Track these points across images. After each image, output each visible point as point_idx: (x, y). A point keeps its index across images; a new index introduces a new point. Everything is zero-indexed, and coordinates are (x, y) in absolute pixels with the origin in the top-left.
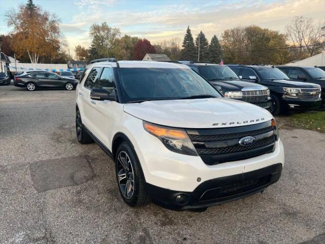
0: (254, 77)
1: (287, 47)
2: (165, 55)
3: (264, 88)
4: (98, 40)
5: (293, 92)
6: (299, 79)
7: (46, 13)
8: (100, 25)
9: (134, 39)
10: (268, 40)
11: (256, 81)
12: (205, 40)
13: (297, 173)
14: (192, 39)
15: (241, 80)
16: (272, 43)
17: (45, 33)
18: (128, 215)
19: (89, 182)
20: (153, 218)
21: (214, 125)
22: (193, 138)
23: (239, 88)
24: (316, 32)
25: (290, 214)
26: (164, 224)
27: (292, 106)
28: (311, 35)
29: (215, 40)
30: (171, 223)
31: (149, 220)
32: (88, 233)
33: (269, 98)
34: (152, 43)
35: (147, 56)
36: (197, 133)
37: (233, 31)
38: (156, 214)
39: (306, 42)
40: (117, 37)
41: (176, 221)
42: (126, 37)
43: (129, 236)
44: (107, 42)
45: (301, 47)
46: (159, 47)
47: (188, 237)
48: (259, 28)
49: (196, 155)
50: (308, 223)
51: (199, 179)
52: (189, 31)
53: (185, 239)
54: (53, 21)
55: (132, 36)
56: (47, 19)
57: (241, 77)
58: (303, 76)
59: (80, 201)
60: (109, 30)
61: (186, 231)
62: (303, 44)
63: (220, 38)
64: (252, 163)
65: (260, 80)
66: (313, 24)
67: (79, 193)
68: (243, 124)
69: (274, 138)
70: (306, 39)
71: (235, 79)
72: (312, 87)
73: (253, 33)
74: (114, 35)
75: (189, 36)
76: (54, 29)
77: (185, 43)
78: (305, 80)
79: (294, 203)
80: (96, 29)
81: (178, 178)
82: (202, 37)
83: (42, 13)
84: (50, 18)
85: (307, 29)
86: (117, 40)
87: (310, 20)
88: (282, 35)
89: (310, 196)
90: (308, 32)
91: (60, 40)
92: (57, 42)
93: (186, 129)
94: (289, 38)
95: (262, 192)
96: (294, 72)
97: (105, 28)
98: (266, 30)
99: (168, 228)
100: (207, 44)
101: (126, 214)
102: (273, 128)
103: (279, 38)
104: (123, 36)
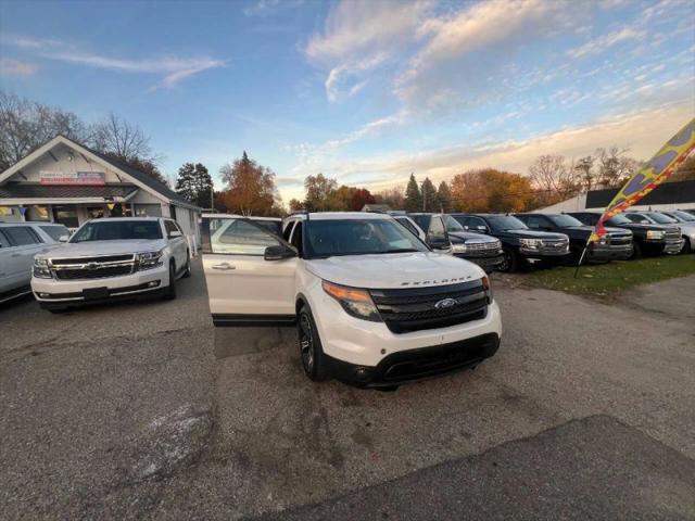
0: (484, 228)
1: (532, 191)
2: (386, 206)
3: (493, 240)
4: (313, 193)
5: (532, 244)
6: (541, 229)
7: (261, 168)
8: (315, 176)
9: (352, 189)
10: (508, 184)
11: (486, 233)
12: (432, 187)
13: (527, 345)
14: (416, 186)
15: (467, 231)
16: (512, 187)
17: (259, 187)
18: (307, 390)
19: (273, 349)
20: (335, 395)
21: (405, 284)
22: (377, 301)
23: (462, 241)
24: (568, 172)
25: (510, 398)
26: (346, 404)
27: (532, 261)
28: (562, 177)
29: (443, 186)
30: (355, 403)
31: (329, 398)
32: (257, 411)
33: (501, 251)
34: (372, 193)
35: (366, 207)
36: (382, 295)
37: (464, 176)
38: (339, 392)
39: (556, 184)
40: (333, 188)
41: (362, 401)
42: (344, 188)
43: (302, 417)
44: (322, 193)
45: (549, 190)
46: (379, 197)
47: (372, 422)
48: (496, 171)
49: (380, 321)
50: (533, 411)
51: (383, 351)
52: (412, 178)
53: (368, 425)
54: (267, 176)
55: (350, 186)
56: (261, 174)
57: (467, 227)
58: (546, 224)
59: (258, 371)
60: (324, 181)
61: (371, 415)
62: (552, 187)
63: (449, 184)
64: (453, 332)
65: (491, 230)
66: (565, 163)
67: (259, 361)
68: (441, 284)
69: (487, 301)
70: (556, 182)
71: (460, 230)
72: (557, 237)
73: (488, 176)
74: (330, 186)
75: (413, 183)
76: (269, 184)
77: (408, 191)
78: (549, 230)
79: (516, 384)
80: (311, 180)
81: (356, 348)
82: (427, 184)
83: (256, 168)
84: (264, 173)
85: (556, 169)
86: (334, 192)
87: (560, 159)
88: (524, 178)
89: (542, 376)
90: (558, 172)
91: (274, 194)
92: (271, 196)
93: (369, 290)
94: (534, 181)
95: (473, 368)
96: (535, 220)
97: (321, 179)
98: (505, 174)
99: (350, 410)
100: (434, 191)
101: (304, 389)
102: (484, 288)
103: (521, 182)
104: (339, 186)
